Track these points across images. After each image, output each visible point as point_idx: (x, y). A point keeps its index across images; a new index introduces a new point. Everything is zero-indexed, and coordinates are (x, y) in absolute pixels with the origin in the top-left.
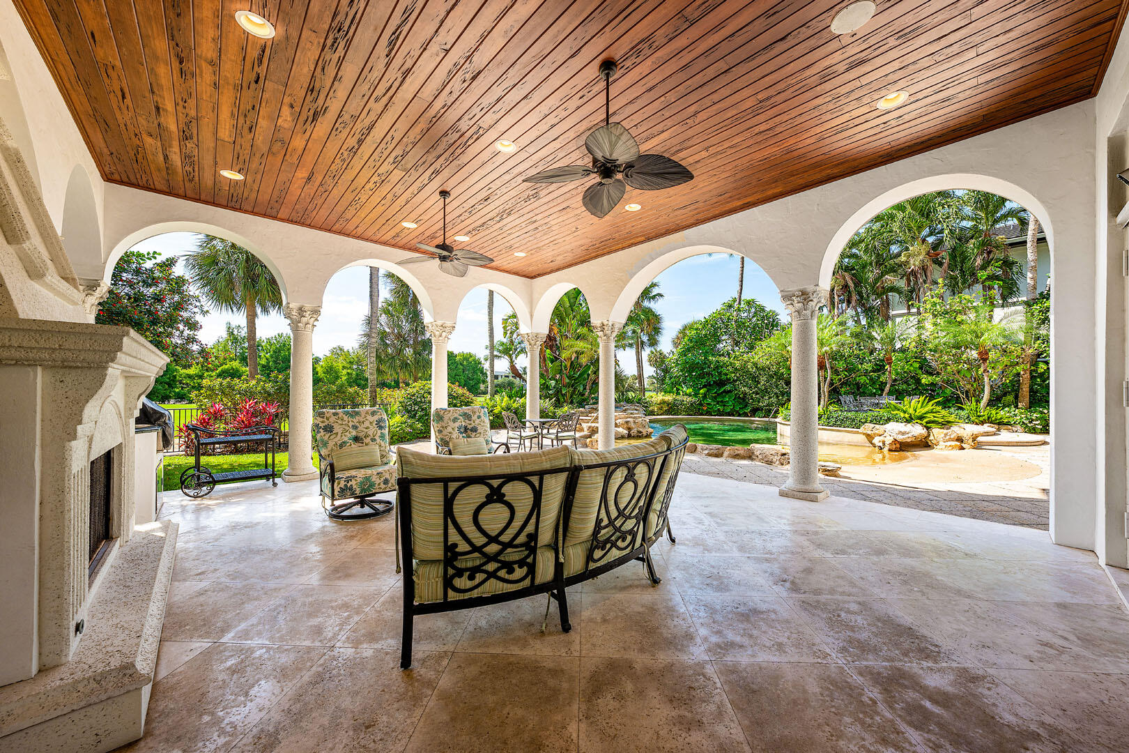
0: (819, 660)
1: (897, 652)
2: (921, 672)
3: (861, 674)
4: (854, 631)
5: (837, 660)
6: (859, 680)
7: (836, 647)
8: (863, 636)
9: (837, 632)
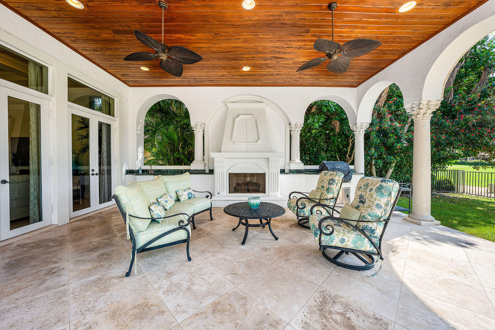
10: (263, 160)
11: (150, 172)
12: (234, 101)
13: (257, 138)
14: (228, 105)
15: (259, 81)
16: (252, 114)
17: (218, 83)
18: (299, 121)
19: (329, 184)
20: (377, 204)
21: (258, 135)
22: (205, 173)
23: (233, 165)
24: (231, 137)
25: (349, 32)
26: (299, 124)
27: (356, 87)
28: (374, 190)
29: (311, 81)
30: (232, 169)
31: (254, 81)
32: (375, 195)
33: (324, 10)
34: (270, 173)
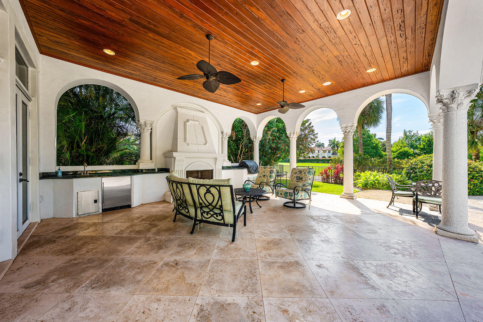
0: (126, 253)
1: (107, 273)
2: (95, 272)
3: (112, 258)
4: (127, 267)
5: (122, 256)
6: (111, 257)
7: (126, 259)
8: (122, 269)
9: (131, 263)
10: (211, 159)
11: (83, 174)
12: (182, 106)
13: (204, 142)
14: (179, 109)
15: (207, 96)
16: (198, 121)
17: (172, 87)
18: (228, 131)
19: (271, 173)
20: (309, 178)
21: (205, 139)
22: (155, 173)
23: (189, 164)
24: (185, 140)
25: (279, 91)
26: (228, 133)
27: (257, 114)
28: (307, 173)
29: (237, 105)
30: (189, 167)
31: (204, 95)
32: (308, 175)
33: (279, 80)
34: (216, 169)
